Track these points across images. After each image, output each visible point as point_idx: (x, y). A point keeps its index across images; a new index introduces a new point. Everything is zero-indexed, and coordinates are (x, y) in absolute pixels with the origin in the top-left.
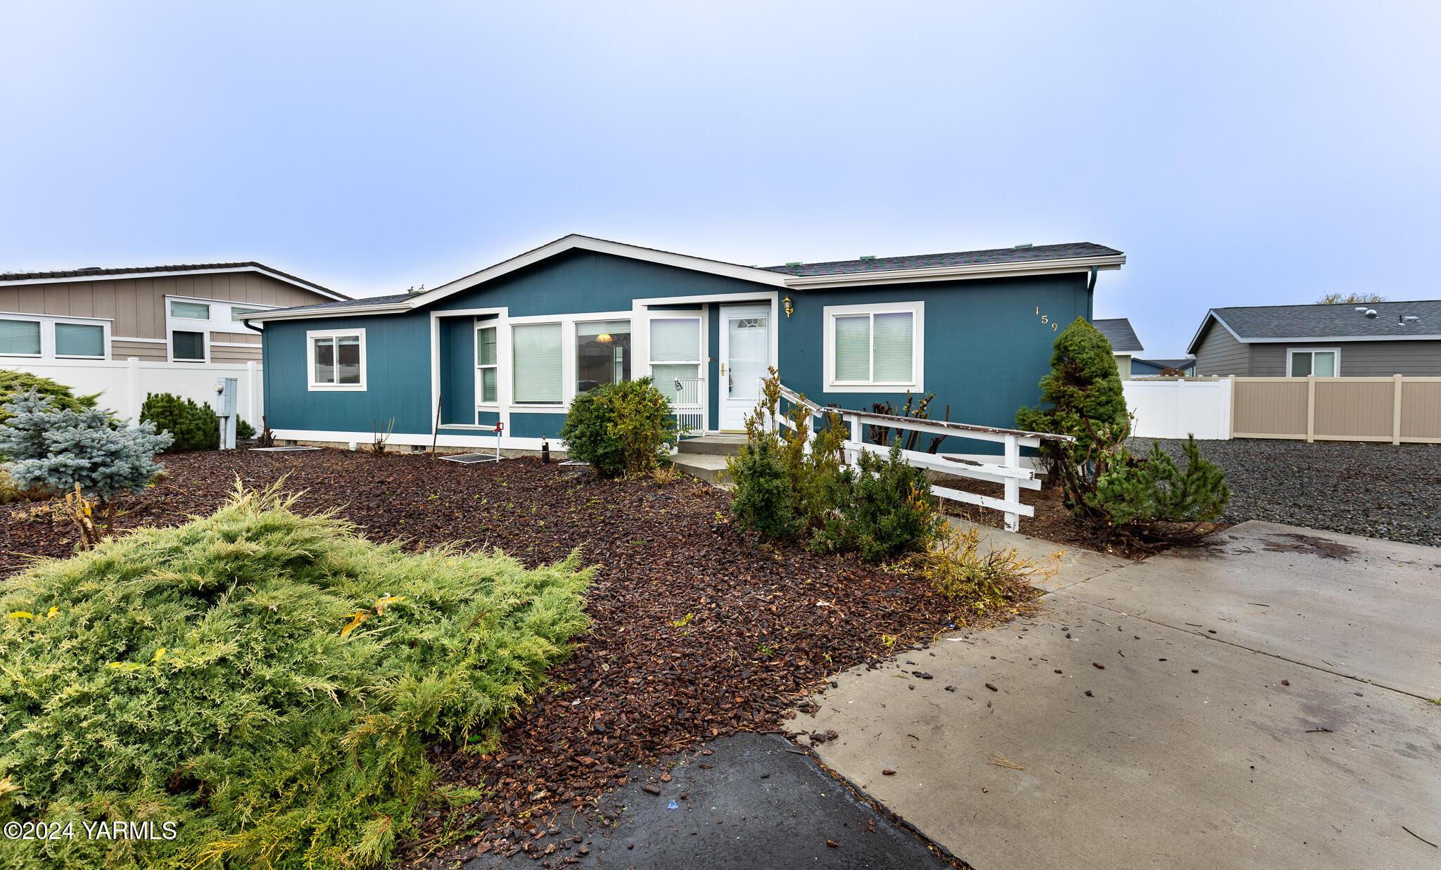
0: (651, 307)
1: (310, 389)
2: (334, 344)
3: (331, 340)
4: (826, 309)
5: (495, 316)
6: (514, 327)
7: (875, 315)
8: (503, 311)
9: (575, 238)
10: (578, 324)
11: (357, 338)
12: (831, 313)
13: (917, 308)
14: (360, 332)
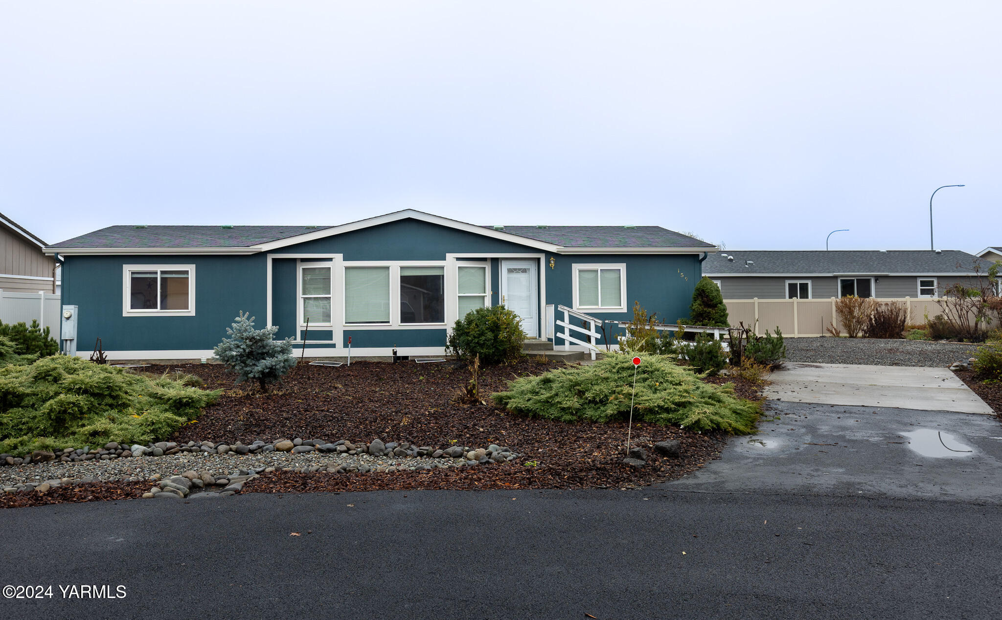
0: (458, 259)
1: (125, 314)
2: (159, 276)
3: (156, 273)
4: (573, 265)
5: (330, 259)
6: (347, 268)
7: (601, 270)
8: (338, 257)
9: (409, 211)
10: (402, 268)
11: (187, 272)
12: (576, 268)
13: (622, 267)
14: (191, 269)
